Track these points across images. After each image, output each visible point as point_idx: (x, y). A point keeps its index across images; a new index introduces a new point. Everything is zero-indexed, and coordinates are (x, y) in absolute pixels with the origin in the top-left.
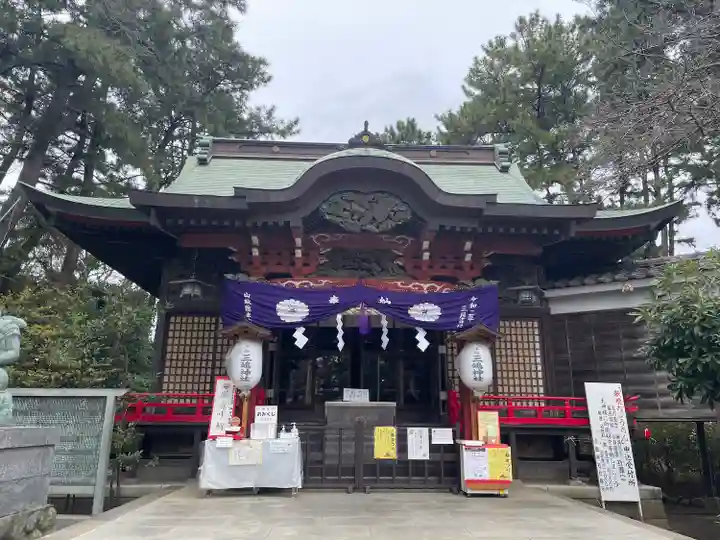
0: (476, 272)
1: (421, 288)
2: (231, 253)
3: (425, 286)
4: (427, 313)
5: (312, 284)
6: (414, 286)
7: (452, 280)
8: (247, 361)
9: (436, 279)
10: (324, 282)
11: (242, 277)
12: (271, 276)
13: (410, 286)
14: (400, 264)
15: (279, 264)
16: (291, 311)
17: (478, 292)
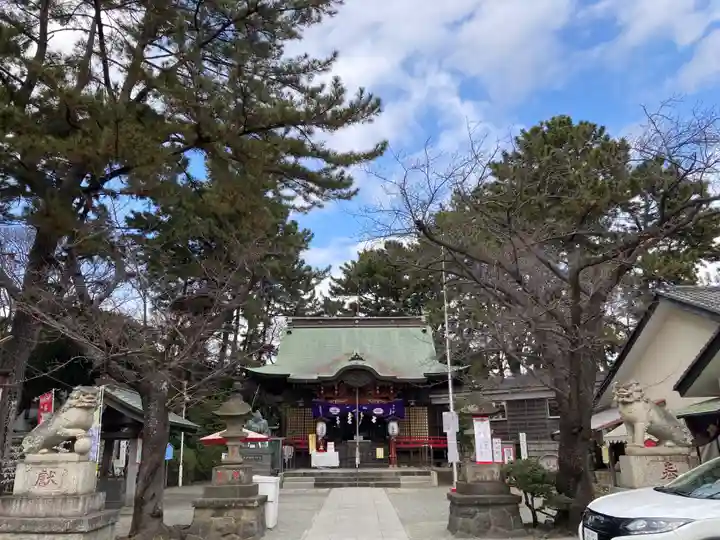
0: (396, 395)
3: (378, 402)
4: (379, 411)
5: (341, 402)
6: (374, 402)
7: (387, 398)
8: (321, 428)
9: (382, 398)
10: (345, 401)
11: (318, 400)
12: (327, 398)
15: (330, 395)
16: (334, 411)
17: (395, 403)
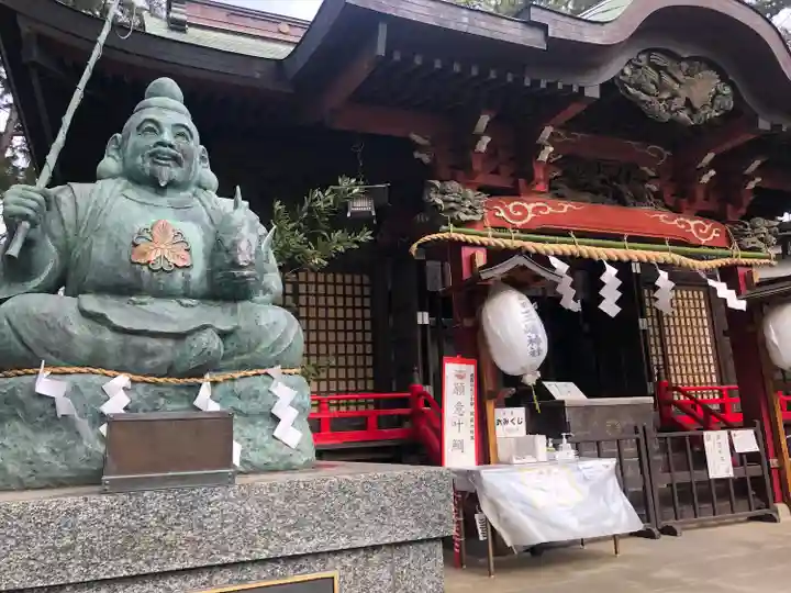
1: (688, 226)
2: (417, 147)
3: (692, 223)
5: (550, 209)
6: (680, 223)
9: (700, 215)
10: (566, 206)
13: (675, 222)
14: (655, 188)
15: (496, 172)
